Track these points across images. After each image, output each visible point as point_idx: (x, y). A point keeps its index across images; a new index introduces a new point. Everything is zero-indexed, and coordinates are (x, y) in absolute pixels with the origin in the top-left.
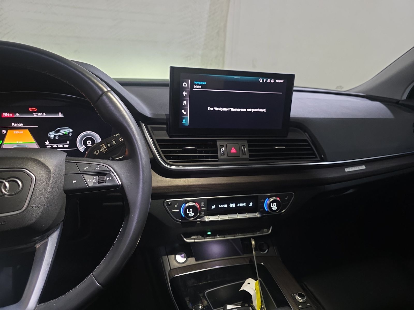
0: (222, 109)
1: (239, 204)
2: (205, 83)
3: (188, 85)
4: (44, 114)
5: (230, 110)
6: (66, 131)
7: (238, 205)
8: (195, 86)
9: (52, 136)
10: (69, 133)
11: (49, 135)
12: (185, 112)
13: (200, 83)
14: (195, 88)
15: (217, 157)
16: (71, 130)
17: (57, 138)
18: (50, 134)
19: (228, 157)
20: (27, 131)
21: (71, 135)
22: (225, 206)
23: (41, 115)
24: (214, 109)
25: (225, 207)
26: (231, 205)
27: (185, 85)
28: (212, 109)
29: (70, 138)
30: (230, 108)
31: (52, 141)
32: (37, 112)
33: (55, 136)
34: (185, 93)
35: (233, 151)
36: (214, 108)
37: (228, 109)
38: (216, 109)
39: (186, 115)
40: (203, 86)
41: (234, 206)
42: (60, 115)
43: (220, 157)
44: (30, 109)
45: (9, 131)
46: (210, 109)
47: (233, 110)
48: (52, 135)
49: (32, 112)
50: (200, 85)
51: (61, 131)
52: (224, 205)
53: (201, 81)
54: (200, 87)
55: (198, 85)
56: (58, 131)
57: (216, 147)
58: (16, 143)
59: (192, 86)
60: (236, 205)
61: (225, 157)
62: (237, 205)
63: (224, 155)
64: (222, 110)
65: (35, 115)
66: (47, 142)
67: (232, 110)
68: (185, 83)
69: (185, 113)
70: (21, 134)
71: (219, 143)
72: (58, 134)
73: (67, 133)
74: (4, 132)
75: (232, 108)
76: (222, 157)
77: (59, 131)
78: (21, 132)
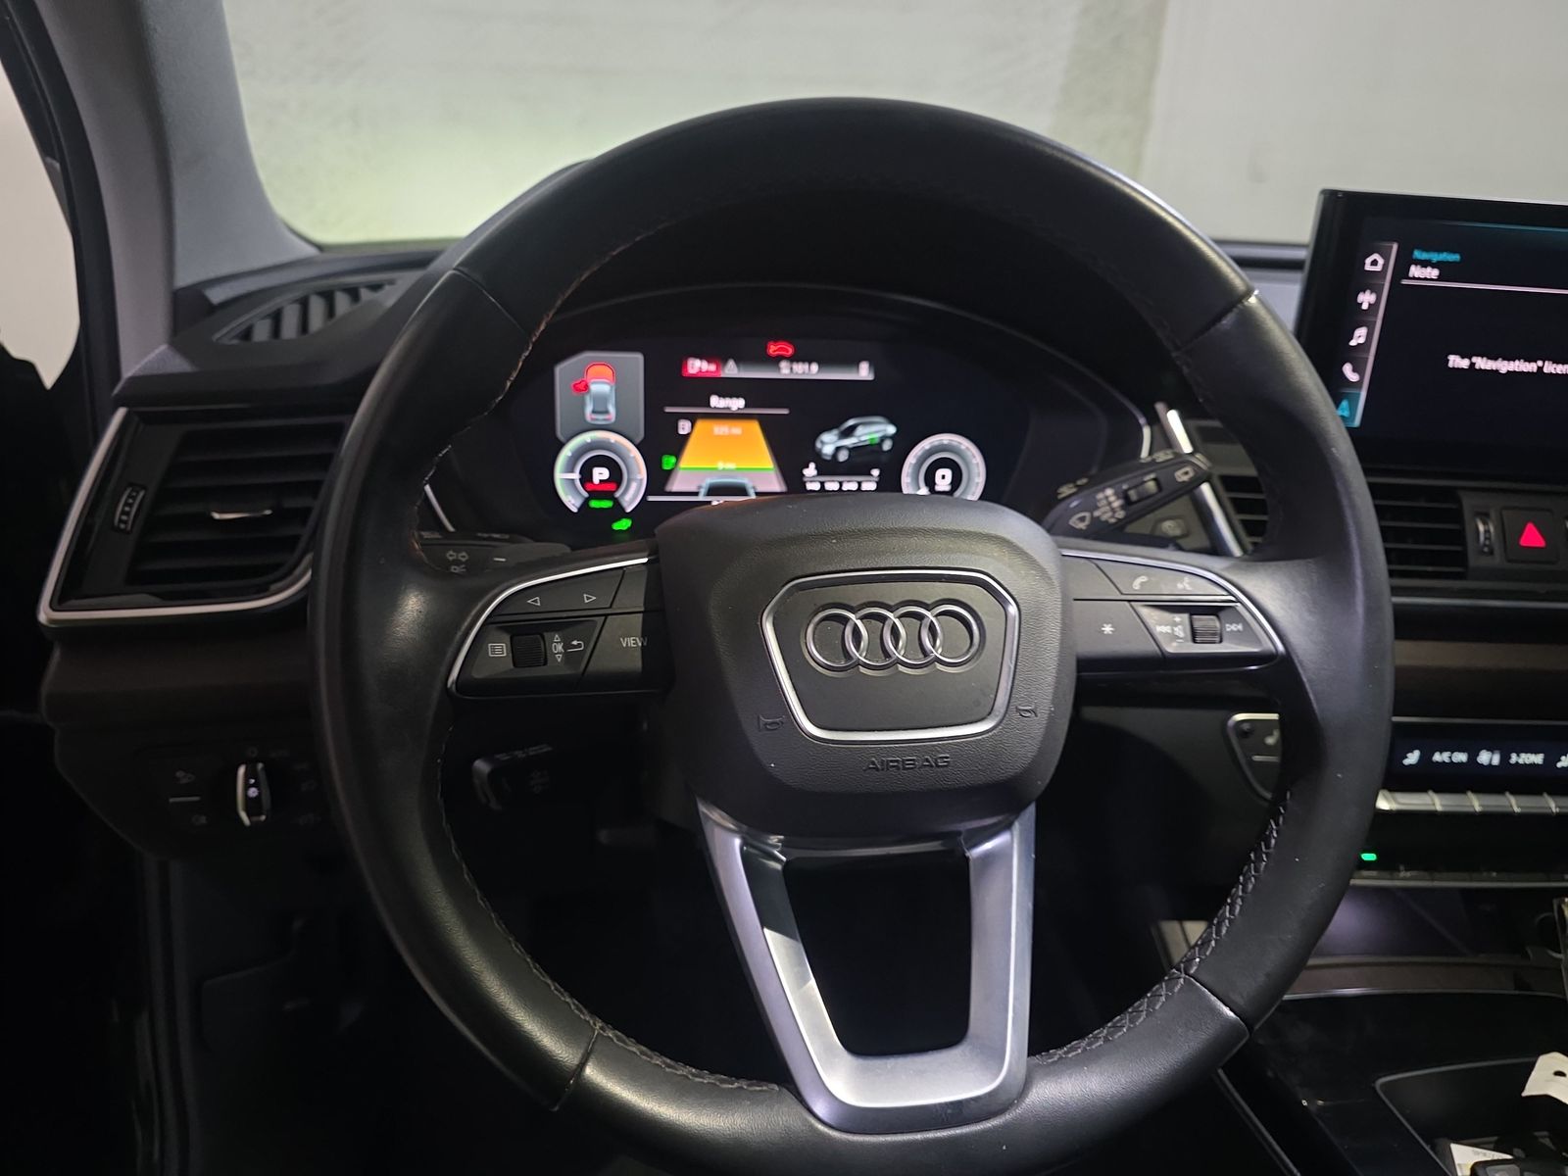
0: (1506, 362)
1: (1518, 755)
2: (1455, 257)
3: (1385, 266)
4: (815, 367)
5: (1540, 369)
6: (875, 431)
7: (1514, 758)
8: (1415, 271)
9: (828, 450)
10: (883, 439)
11: (818, 445)
12: (1354, 370)
13: (1435, 257)
14: (1414, 278)
15: (1461, 558)
16: (891, 430)
17: (843, 456)
18: (823, 443)
19: (1509, 561)
20: (755, 427)
21: (887, 446)
22: (1461, 757)
23: (804, 373)
24: (1472, 365)
25: (1461, 764)
26: (1484, 757)
27: (1374, 263)
28: (1464, 363)
29: (884, 458)
30: (1540, 363)
31: (828, 467)
32: (793, 359)
33: (838, 449)
34: (1366, 299)
35: (1532, 537)
36: (1474, 359)
37: (1531, 367)
38: (1482, 363)
39: (1358, 384)
40: (1447, 271)
41: (1496, 760)
42: (864, 372)
43: (1475, 561)
44: (773, 349)
45: (700, 424)
46: (1456, 361)
47: (1550, 368)
48: (829, 443)
49: (775, 361)
50: (1434, 266)
51: (860, 431)
52: (1455, 754)
53: (1439, 250)
54: (1434, 273)
55: (1425, 264)
56: (849, 432)
57: (1457, 516)
58: (716, 469)
59: (1401, 270)
60: (1505, 758)
61: (1497, 560)
62: (1510, 758)
63: (1491, 552)
64: (1504, 366)
65: (785, 370)
66: (810, 471)
67: (1545, 370)
68: (1376, 256)
69: (1353, 377)
70: (736, 437)
71: (1469, 502)
72: (849, 442)
73: (877, 441)
74: (684, 427)
75: (1546, 363)
76: (1484, 562)
77: (853, 428)
78: (736, 429)
